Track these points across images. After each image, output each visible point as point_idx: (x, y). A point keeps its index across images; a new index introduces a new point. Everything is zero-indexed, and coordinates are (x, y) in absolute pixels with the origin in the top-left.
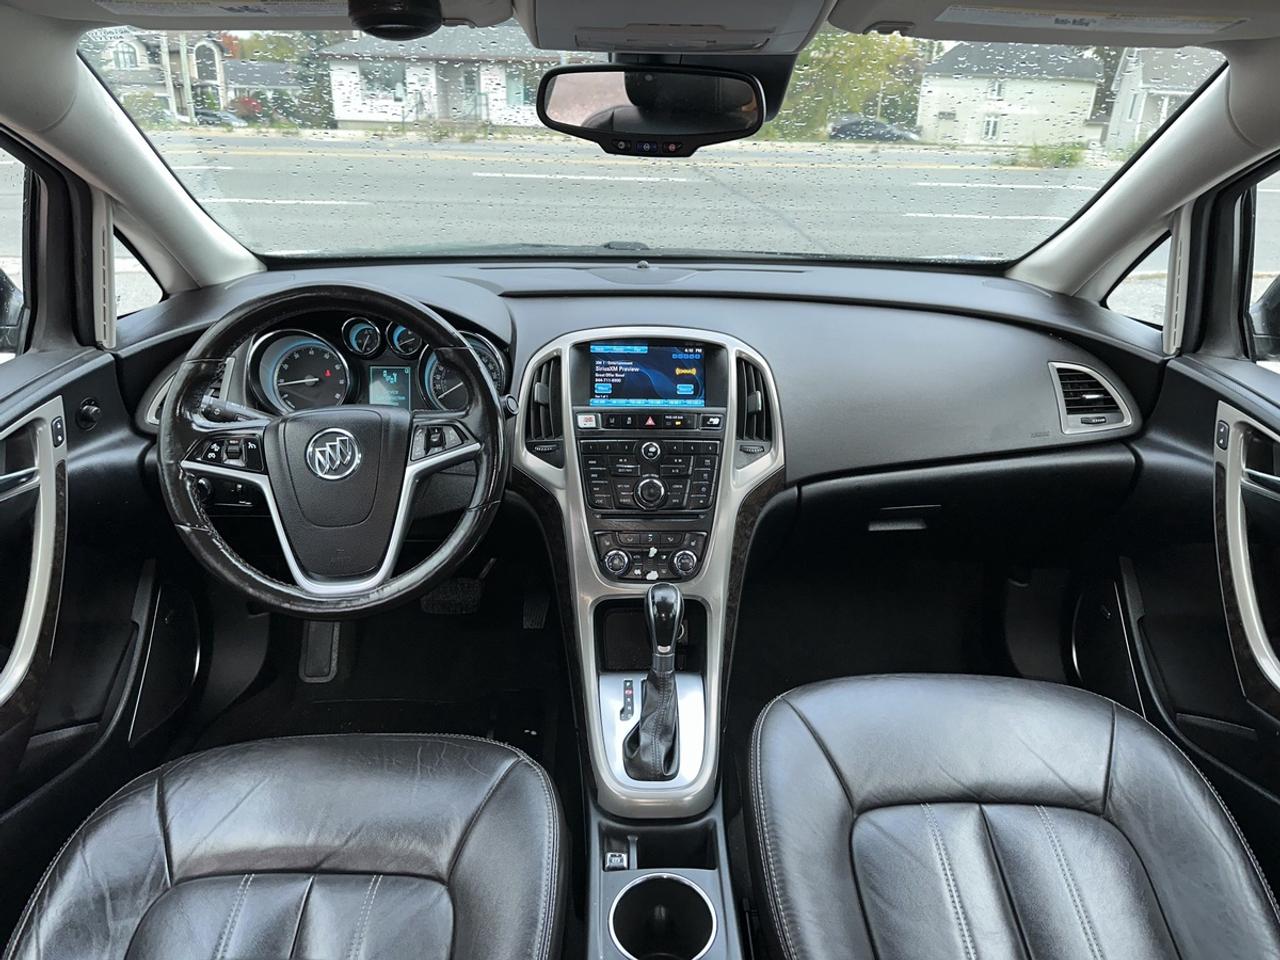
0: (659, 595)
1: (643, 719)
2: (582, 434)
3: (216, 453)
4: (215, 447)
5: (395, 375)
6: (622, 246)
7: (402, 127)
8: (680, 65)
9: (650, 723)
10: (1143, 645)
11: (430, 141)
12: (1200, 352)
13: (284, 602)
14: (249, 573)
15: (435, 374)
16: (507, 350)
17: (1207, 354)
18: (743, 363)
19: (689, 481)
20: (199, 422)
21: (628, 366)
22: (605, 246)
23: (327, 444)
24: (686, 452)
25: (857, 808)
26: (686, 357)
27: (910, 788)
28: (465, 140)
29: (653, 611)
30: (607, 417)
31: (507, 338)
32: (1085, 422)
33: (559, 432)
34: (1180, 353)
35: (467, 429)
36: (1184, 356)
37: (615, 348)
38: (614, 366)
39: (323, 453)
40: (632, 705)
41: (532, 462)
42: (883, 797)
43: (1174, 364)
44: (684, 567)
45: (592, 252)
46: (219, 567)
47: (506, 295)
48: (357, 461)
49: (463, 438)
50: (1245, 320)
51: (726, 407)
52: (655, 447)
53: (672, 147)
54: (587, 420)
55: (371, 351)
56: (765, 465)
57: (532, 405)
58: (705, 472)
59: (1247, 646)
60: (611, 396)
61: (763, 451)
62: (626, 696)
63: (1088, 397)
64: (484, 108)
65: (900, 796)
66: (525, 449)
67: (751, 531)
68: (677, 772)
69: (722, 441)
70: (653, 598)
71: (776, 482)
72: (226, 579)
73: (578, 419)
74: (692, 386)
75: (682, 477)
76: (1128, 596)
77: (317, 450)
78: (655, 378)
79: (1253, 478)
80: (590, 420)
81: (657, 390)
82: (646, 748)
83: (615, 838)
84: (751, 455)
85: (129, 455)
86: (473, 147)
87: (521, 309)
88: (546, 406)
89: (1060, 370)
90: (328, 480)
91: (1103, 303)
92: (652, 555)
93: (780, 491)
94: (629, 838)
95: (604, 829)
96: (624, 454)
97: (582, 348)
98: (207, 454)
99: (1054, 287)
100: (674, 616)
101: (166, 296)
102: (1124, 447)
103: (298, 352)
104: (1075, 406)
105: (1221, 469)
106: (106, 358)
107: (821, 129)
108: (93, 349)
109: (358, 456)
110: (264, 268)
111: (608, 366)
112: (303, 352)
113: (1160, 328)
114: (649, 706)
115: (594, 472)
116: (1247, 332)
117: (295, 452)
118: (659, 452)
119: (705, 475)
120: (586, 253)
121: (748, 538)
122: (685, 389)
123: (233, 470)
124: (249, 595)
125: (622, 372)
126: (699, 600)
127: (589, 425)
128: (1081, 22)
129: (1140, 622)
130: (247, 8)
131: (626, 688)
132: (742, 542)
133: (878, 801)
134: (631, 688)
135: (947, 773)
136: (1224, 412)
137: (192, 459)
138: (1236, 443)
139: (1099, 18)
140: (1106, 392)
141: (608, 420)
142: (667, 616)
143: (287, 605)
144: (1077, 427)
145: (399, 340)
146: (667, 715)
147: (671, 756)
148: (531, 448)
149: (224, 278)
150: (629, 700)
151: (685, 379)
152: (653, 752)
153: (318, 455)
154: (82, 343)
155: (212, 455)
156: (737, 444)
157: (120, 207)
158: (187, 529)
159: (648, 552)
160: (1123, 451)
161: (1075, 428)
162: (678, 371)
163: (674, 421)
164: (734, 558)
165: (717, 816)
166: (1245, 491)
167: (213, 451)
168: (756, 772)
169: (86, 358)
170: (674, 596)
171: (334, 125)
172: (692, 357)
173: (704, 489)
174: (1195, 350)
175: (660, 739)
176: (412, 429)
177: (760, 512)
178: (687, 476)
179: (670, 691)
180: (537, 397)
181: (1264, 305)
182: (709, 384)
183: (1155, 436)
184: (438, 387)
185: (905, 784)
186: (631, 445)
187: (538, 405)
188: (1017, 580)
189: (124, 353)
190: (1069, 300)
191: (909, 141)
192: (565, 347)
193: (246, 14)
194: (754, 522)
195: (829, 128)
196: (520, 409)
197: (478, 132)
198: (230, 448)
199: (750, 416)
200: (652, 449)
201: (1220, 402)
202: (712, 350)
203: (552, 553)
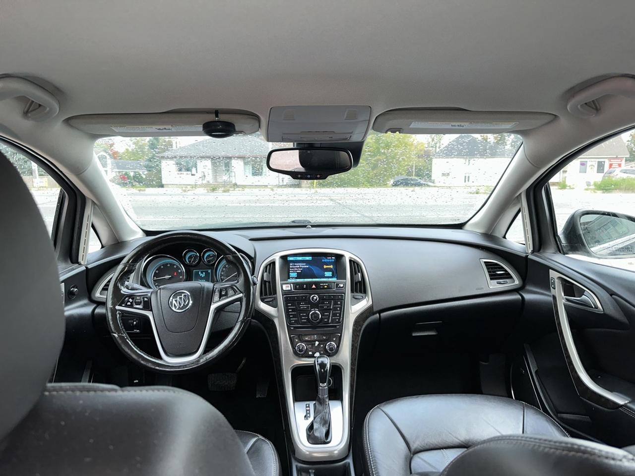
0: (320, 360)
1: (315, 418)
2: (285, 293)
3: (131, 303)
4: (131, 300)
5: (204, 273)
6: (300, 221)
7: (195, 186)
8: (320, 147)
9: (318, 419)
10: (539, 382)
11: (208, 192)
12: (541, 251)
13: (156, 366)
14: (142, 354)
15: (221, 272)
16: (253, 260)
17: (544, 252)
18: (352, 262)
19: (331, 311)
20: (124, 290)
21: (304, 265)
22: (292, 222)
23: (178, 297)
24: (329, 299)
25: (413, 453)
26: (328, 261)
27: (436, 443)
28: (224, 191)
29: (318, 367)
30: (295, 284)
31: (253, 256)
32: (499, 283)
33: (275, 293)
34: (533, 252)
35: (237, 288)
36: (535, 253)
37: (298, 258)
38: (298, 265)
39: (176, 301)
40: (309, 413)
41: (264, 306)
42: (424, 446)
43: (530, 257)
44: (331, 349)
45: (287, 224)
46: (129, 352)
47: (251, 240)
48: (190, 304)
49: (235, 292)
50: (557, 238)
51: (346, 279)
52: (316, 297)
53: (318, 176)
54: (287, 287)
55: (194, 263)
56: (363, 304)
57: (263, 282)
58: (339, 307)
59: (576, 372)
60: (296, 278)
61: (363, 298)
62: (307, 410)
63: (498, 273)
64: (234, 178)
65: (432, 446)
66: (260, 301)
67: (360, 333)
68: (331, 440)
69: (345, 294)
70: (317, 362)
71: (369, 312)
72: (132, 357)
73: (283, 287)
74: (331, 273)
75: (328, 310)
76: (530, 361)
77: (174, 300)
78: (315, 270)
79: (568, 300)
80: (288, 287)
81: (316, 275)
82: (316, 429)
83: (304, 472)
84: (357, 300)
85: (88, 310)
86: (229, 194)
87: (257, 244)
88: (269, 282)
89: (485, 262)
90: (177, 312)
91: (504, 237)
92: (316, 345)
93: (371, 315)
94: (310, 471)
95: (299, 468)
96: (303, 300)
97: (284, 258)
98: (127, 303)
99: (482, 231)
100: (327, 370)
101: (103, 247)
102: (516, 293)
103: (162, 265)
104: (493, 277)
105: (554, 297)
106: (83, 268)
107: (388, 182)
108: (78, 265)
109: (191, 302)
110: (145, 235)
111: (295, 265)
112: (165, 265)
113: (524, 244)
114: (317, 412)
115: (290, 309)
116: (558, 243)
117: (164, 300)
118: (318, 299)
119: (338, 309)
120: (284, 225)
121: (359, 336)
122: (328, 274)
123: (138, 310)
124: (142, 364)
125: (301, 268)
126: (338, 365)
127: (287, 289)
128: (460, 126)
129: (536, 372)
130: (165, 129)
131: (307, 407)
132: (356, 339)
133: (421, 449)
134: (309, 407)
135: (452, 435)
136: (552, 274)
137: (120, 305)
138: (558, 286)
139: (467, 124)
140: (506, 271)
141: (296, 287)
142: (324, 370)
143: (157, 368)
144: (495, 285)
145: (206, 258)
146: (326, 415)
147: (328, 434)
148: (262, 300)
149: (129, 238)
150: (308, 412)
151: (328, 270)
152: (320, 432)
153: (174, 302)
154: (73, 262)
155: (129, 303)
156: (351, 295)
157: (96, 206)
158: (116, 335)
159: (315, 344)
160: (516, 295)
161: (494, 286)
162: (325, 267)
163: (324, 286)
164: (353, 345)
165: (350, 460)
166: (565, 306)
167: (129, 302)
168: (366, 437)
169: (74, 268)
170: (327, 361)
171: (162, 186)
172: (331, 260)
173: (338, 315)
174: (539, 251)
175: (323, 426)
176: (213, 291)
177: (363, 325)
178: (331, 309)
179: (326, 405)
180: (265, 279)
181: (564, 232)
182: (338, 271)
183: (529, 288)
184: (222, 277)
185: (433, 440)
186: (306, 297)
187: (266, 281)
188: (483, 362)
189: (90, 266)
190: (488, 236)
191: (428, 186)
192: (277, 258)
193: (165, 131)
194: (361, 329)
195: (392, 182)
196: (258, 281)
197: (231, 188)
198: (137, 301)
199: (356, 283)
200: (315, 298)
201: (550, 270)
202: (339, 257)
203: (272, 347)
